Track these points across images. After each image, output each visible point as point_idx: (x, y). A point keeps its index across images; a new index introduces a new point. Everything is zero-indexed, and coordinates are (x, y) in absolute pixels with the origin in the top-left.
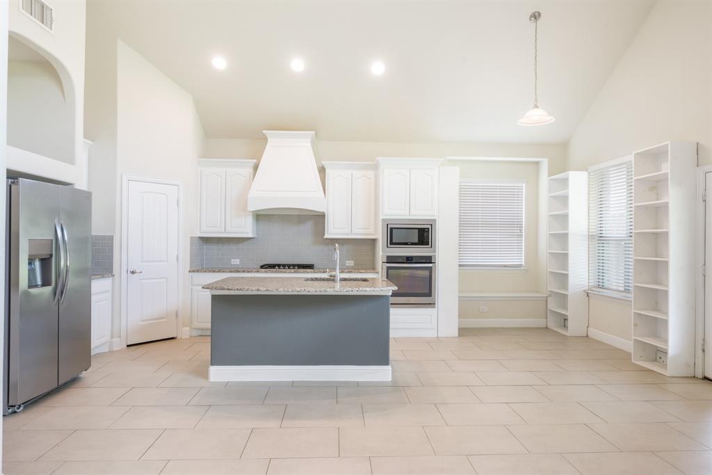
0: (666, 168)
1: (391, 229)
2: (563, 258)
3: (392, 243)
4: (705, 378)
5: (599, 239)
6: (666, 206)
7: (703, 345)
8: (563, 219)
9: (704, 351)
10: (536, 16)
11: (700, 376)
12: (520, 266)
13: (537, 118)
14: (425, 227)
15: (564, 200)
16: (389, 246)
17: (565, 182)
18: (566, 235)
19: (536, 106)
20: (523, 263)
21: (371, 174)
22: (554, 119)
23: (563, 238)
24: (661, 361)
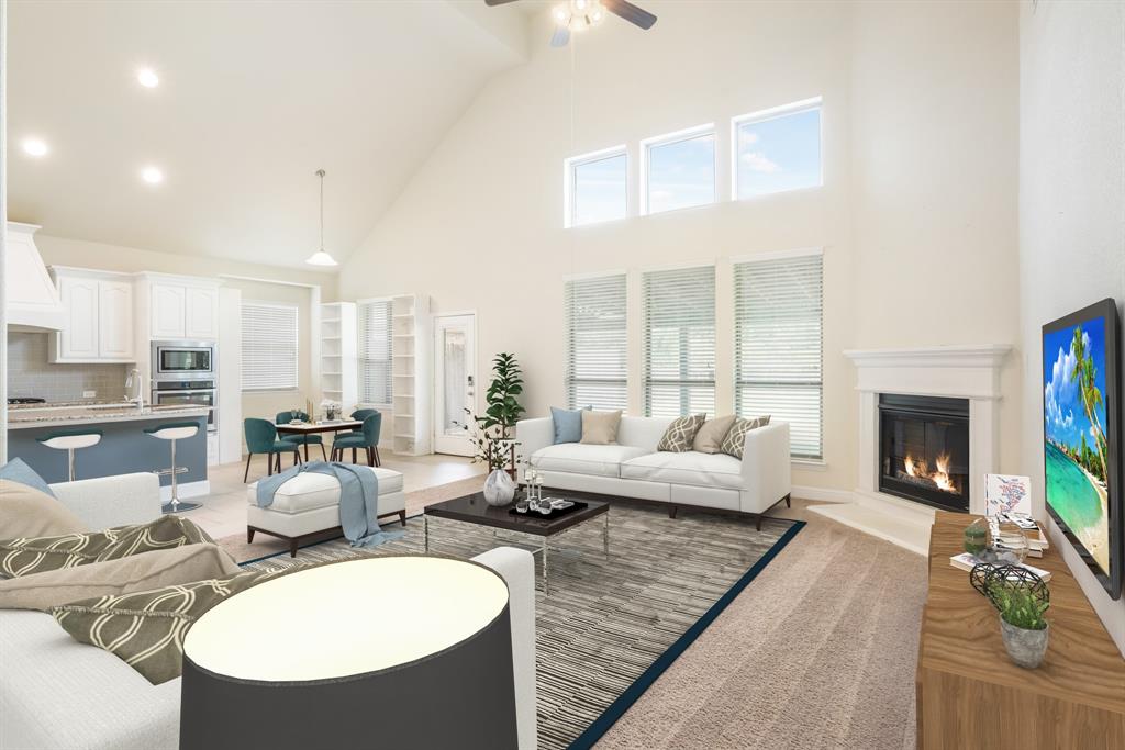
0: (413, 312)
1: (163, 352)
2: (336, 379)
3: (165, 368)
4: (436, 453)
5: (365, 362)
6: (413, 338)
8: (335, 343)
9: (434, 435)
10: (321, 173)
11: (433, 453)
12: (294, 388)
13: (323, 260)
14: (205, 350)
15: (336, 326)
16: (161, 371)
17: (337, 309)
18: (339, 358)
19: (322, 250)
20: (297, 386)
21: (127, 286)
23: (336, 361)
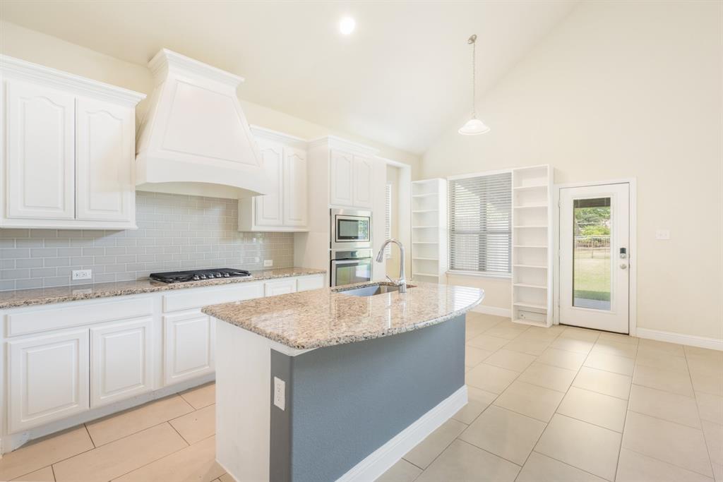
1: (339, 220)
3: (340, 238)
4: (560, 324)
5: (451, 232)
6: (546, 209)
7: (559, 302)
9: (559, 306)
10: (473, 40)
11: (558, 324)
16: (337, 240)
19: (475, 118)
20: (390, 253)
22: (489, 130)
24: (523, 317)
